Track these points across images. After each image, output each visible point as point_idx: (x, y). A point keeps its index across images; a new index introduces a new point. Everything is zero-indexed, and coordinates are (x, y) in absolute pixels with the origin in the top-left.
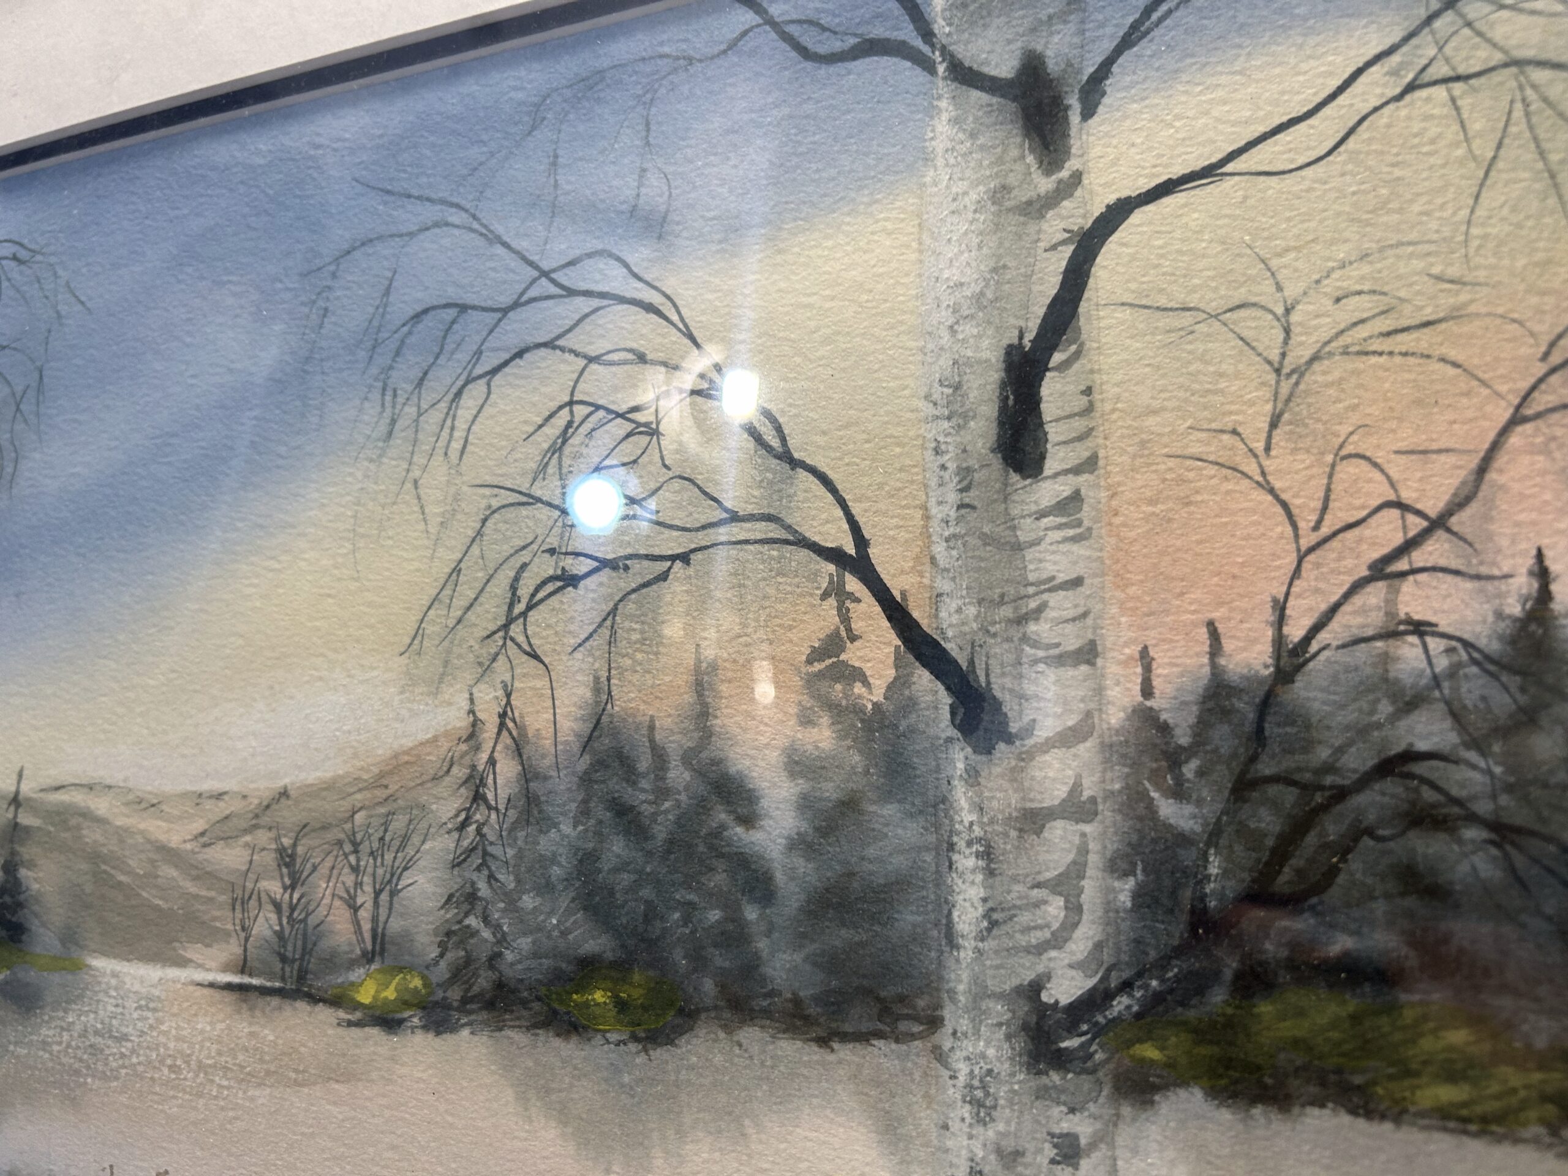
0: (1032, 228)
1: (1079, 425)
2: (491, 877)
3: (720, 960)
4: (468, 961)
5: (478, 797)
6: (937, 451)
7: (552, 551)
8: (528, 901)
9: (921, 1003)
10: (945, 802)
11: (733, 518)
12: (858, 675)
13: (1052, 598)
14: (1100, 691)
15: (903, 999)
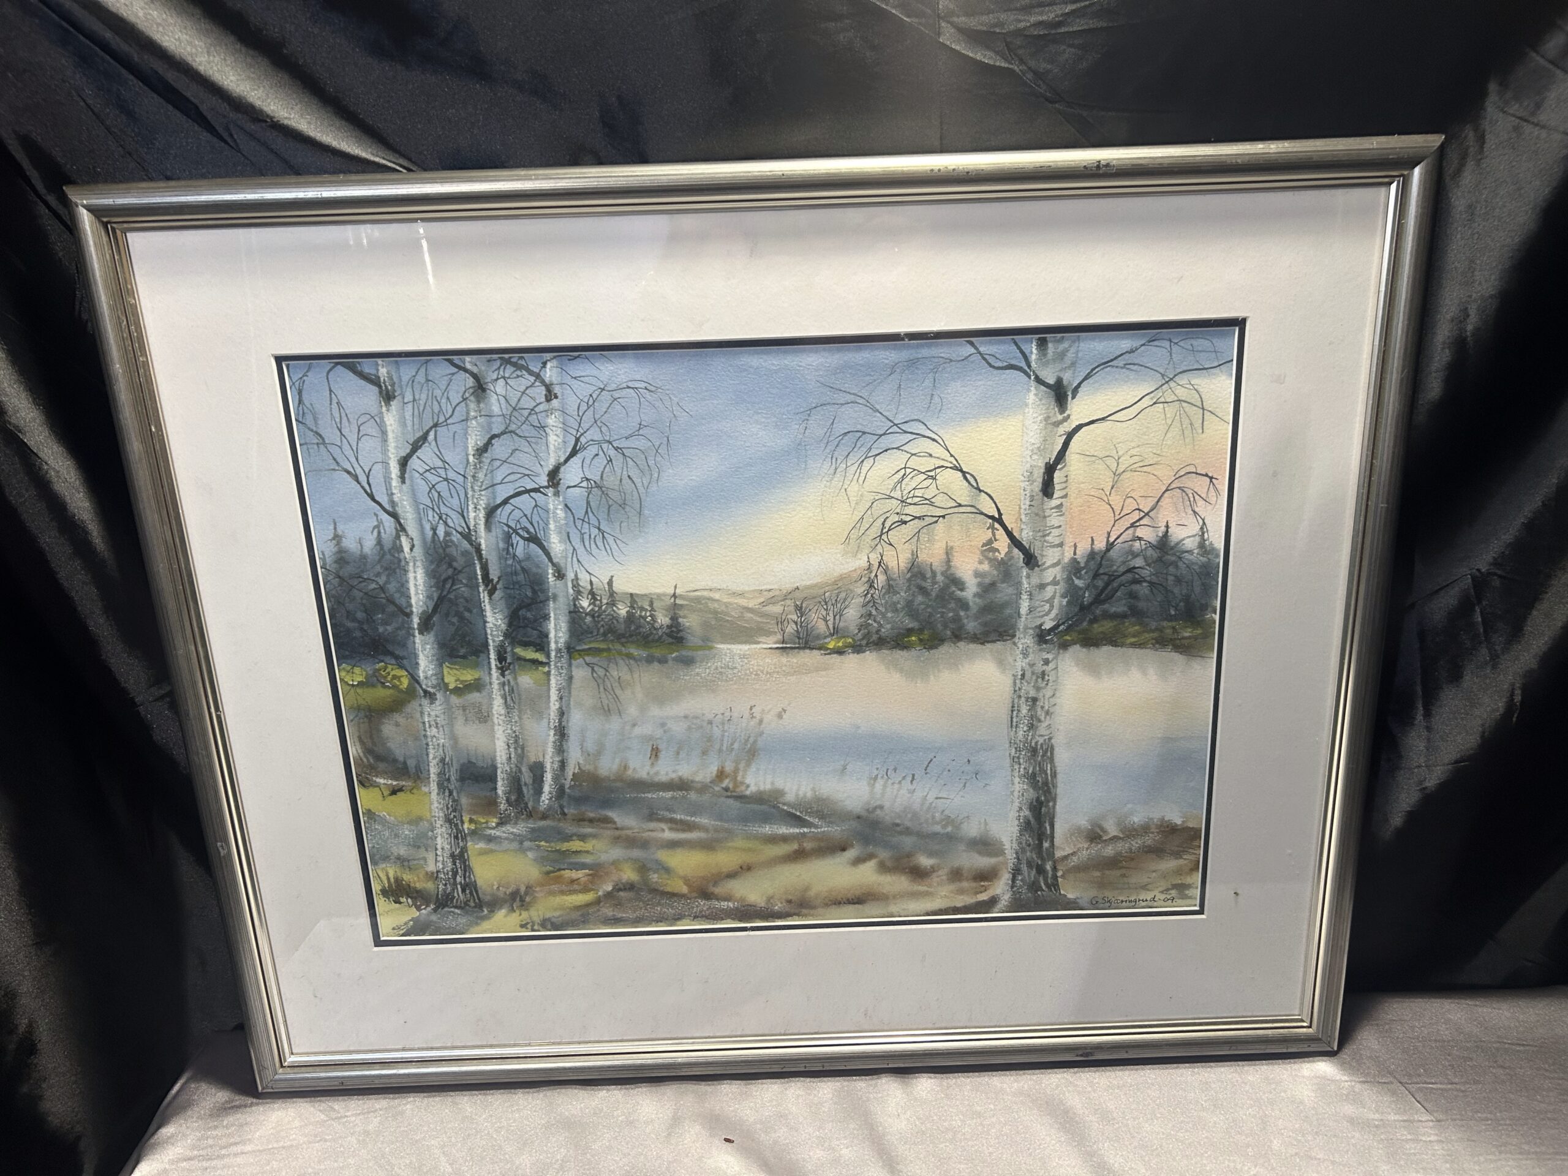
0: (1055, 429)
1: (1064, 485)
2: (876, 609)
3: (952, 626)
4: (869, 633)
5: (871, 586)
6: (1024, 490)
7: (898, 513)
8: (889, 615)
9: (1011, 632)
10: (1020, 583)
11: (960, 505)
12: (997, 550)
13: (1053, 531)
14: (1063, 554)
15: (1005, 631)
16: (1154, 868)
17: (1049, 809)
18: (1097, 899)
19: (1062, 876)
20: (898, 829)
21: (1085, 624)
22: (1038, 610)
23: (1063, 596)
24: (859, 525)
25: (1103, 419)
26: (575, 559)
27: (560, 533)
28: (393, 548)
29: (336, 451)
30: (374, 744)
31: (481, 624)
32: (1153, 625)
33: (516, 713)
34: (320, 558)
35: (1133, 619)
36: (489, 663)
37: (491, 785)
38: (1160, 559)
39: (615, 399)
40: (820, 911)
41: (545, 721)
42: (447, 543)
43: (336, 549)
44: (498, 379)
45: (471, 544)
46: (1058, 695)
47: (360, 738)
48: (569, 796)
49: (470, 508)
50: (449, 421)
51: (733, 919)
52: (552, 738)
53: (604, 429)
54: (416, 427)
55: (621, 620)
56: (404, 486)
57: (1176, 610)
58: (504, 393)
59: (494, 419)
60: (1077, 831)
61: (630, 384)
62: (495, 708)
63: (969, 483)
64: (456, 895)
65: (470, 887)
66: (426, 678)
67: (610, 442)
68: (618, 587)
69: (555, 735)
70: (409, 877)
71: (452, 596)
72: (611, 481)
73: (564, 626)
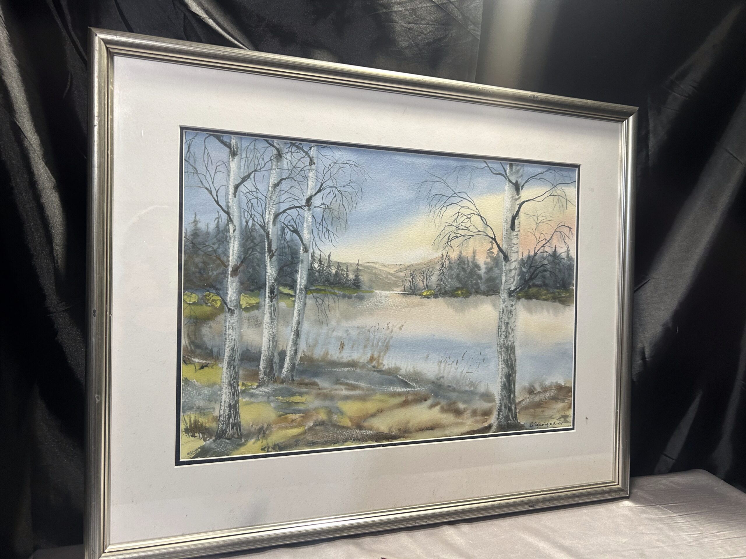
0: (515, 202)
1: (518, 226)
2: (444, 277)
3: (475, 287)
4: (441, 288)
5: (443, 266)
6: (504, 227)
7: (455, 233)
8: (450, 280)
9: (498, 291)
10: (502, 268)
11: (479, 231)
12: (493, 253)
13: (515, 245)
14: (518, 256)
15: (496, 290)
16: (554, 407)
17: (513, 378)
18: (532, 424)
19: (519, 412)
20: (450, 389)
21: (526, 288)
22: (509, 281)
23: (518, 275)
24: (438, 237)
25: (532, 200)
26: (314, 243)
27: (309, 229)
28: (224, 230)
29: (202, 178)
30: (196, 338)
31: (264, 273)
32: (551, 290)
33: (276, 322)
34: (184, 232)
35: (544, 288)
36: (265, 294)
37: (257, 363)
38: (553, 261)
39: (341, 168)
40: (414, 434)
41: (290, 327)
42: (253, 230)
43: (194, 228)
44: (288, 152)
45: (265, 231)
46: (516, 321)
47: (188, 335)
48: (297, 370)
49: (267, 213)
50: (262, 170)
51: (372, 441)
52: (292, 337)
53: (334, 181)
54: (245, 170)
55: (333, 275)
56: (235, 199)
57: (559, 284)
58: (290, 159)
59: (284, 171)
60: (524, 388)
61: (348, 162)
62: (265, 319)
63: (483, 221)
64: (228, 431)
65: (237, 425)
66: (231, 301)
67: (336, 188)
68: (332, 258)
69: (294, 335)
70: (203, 420)
71: (251, 257)
72: (335, 206)
73: (305, 277)
